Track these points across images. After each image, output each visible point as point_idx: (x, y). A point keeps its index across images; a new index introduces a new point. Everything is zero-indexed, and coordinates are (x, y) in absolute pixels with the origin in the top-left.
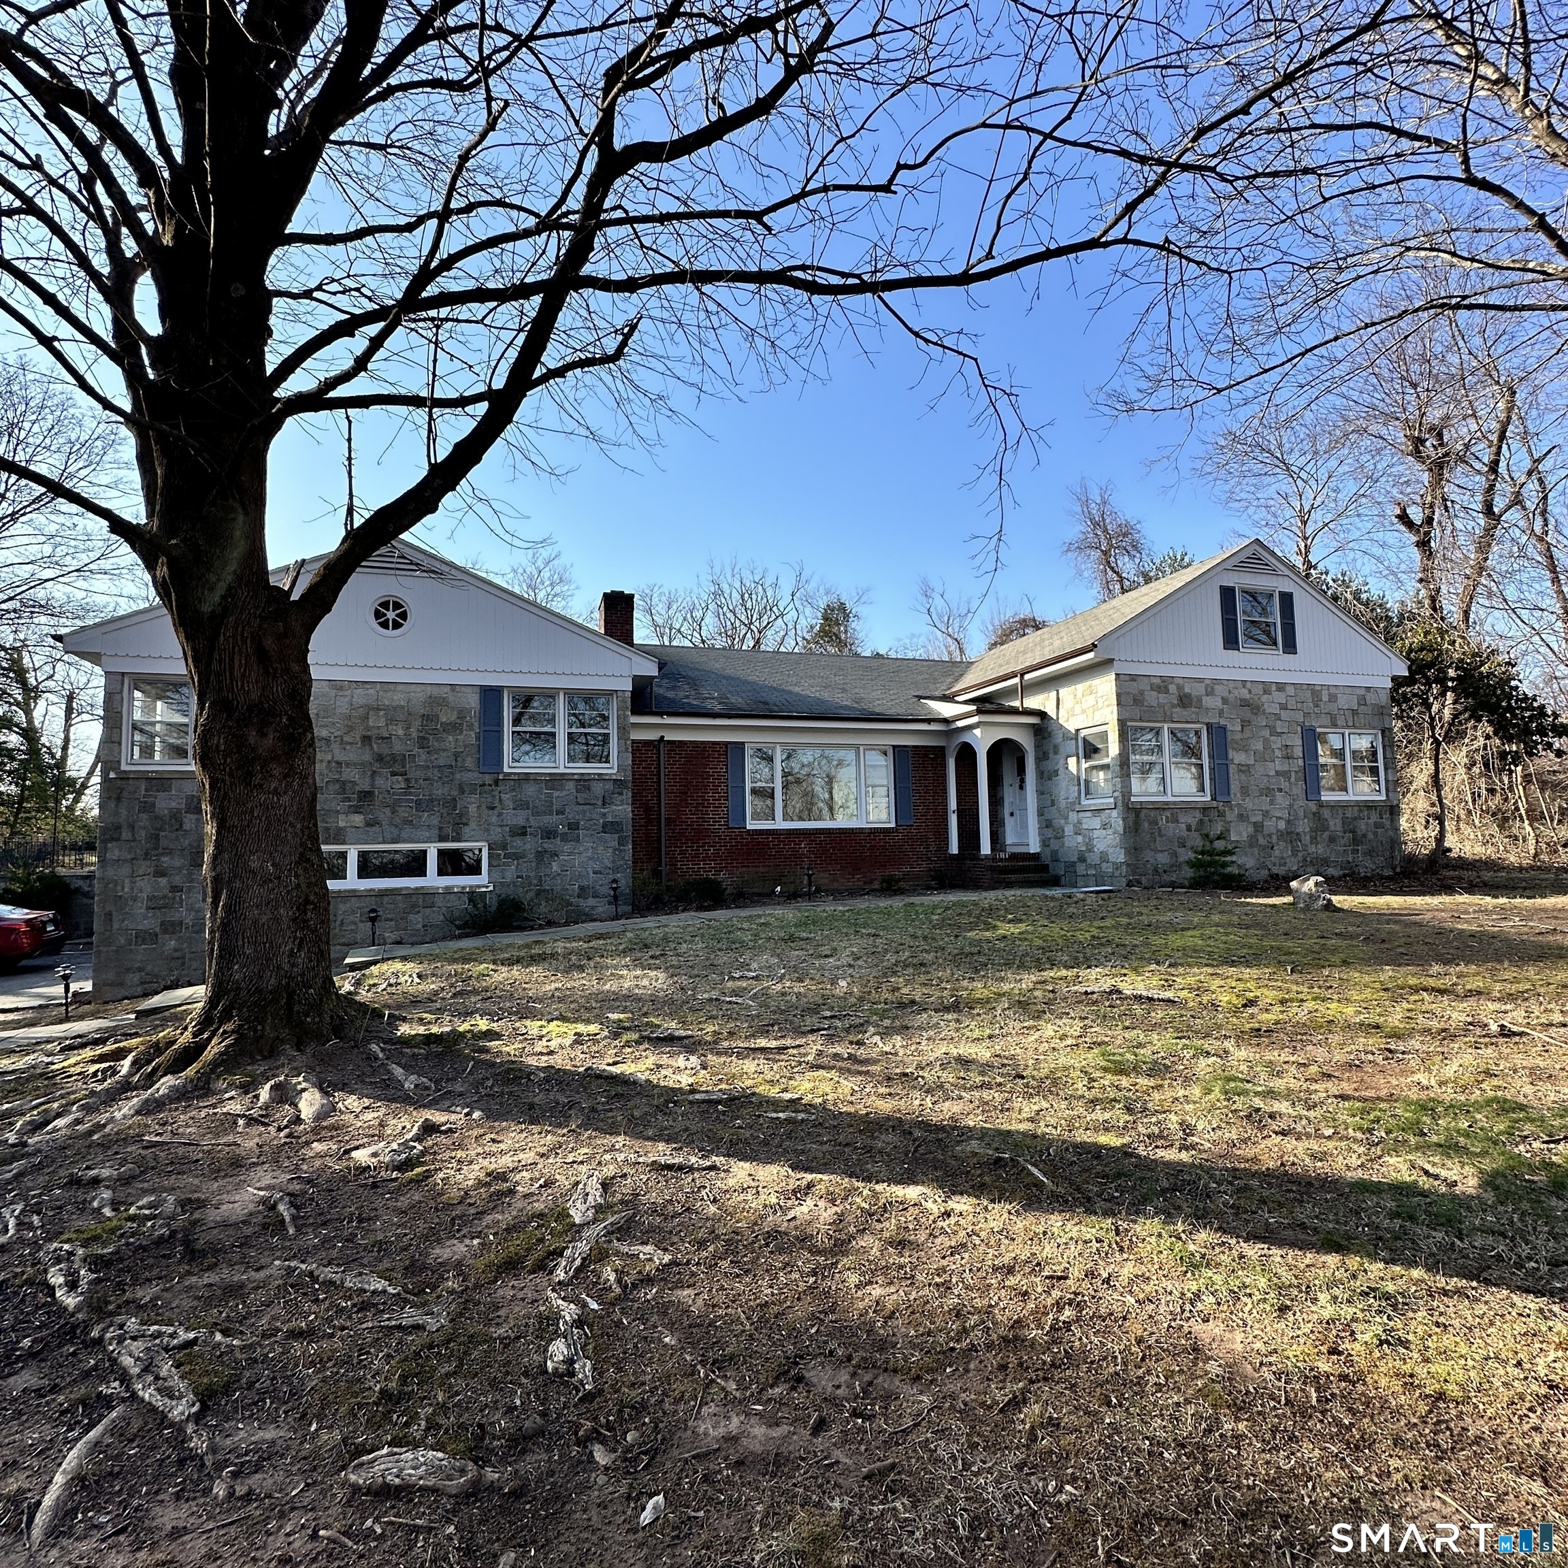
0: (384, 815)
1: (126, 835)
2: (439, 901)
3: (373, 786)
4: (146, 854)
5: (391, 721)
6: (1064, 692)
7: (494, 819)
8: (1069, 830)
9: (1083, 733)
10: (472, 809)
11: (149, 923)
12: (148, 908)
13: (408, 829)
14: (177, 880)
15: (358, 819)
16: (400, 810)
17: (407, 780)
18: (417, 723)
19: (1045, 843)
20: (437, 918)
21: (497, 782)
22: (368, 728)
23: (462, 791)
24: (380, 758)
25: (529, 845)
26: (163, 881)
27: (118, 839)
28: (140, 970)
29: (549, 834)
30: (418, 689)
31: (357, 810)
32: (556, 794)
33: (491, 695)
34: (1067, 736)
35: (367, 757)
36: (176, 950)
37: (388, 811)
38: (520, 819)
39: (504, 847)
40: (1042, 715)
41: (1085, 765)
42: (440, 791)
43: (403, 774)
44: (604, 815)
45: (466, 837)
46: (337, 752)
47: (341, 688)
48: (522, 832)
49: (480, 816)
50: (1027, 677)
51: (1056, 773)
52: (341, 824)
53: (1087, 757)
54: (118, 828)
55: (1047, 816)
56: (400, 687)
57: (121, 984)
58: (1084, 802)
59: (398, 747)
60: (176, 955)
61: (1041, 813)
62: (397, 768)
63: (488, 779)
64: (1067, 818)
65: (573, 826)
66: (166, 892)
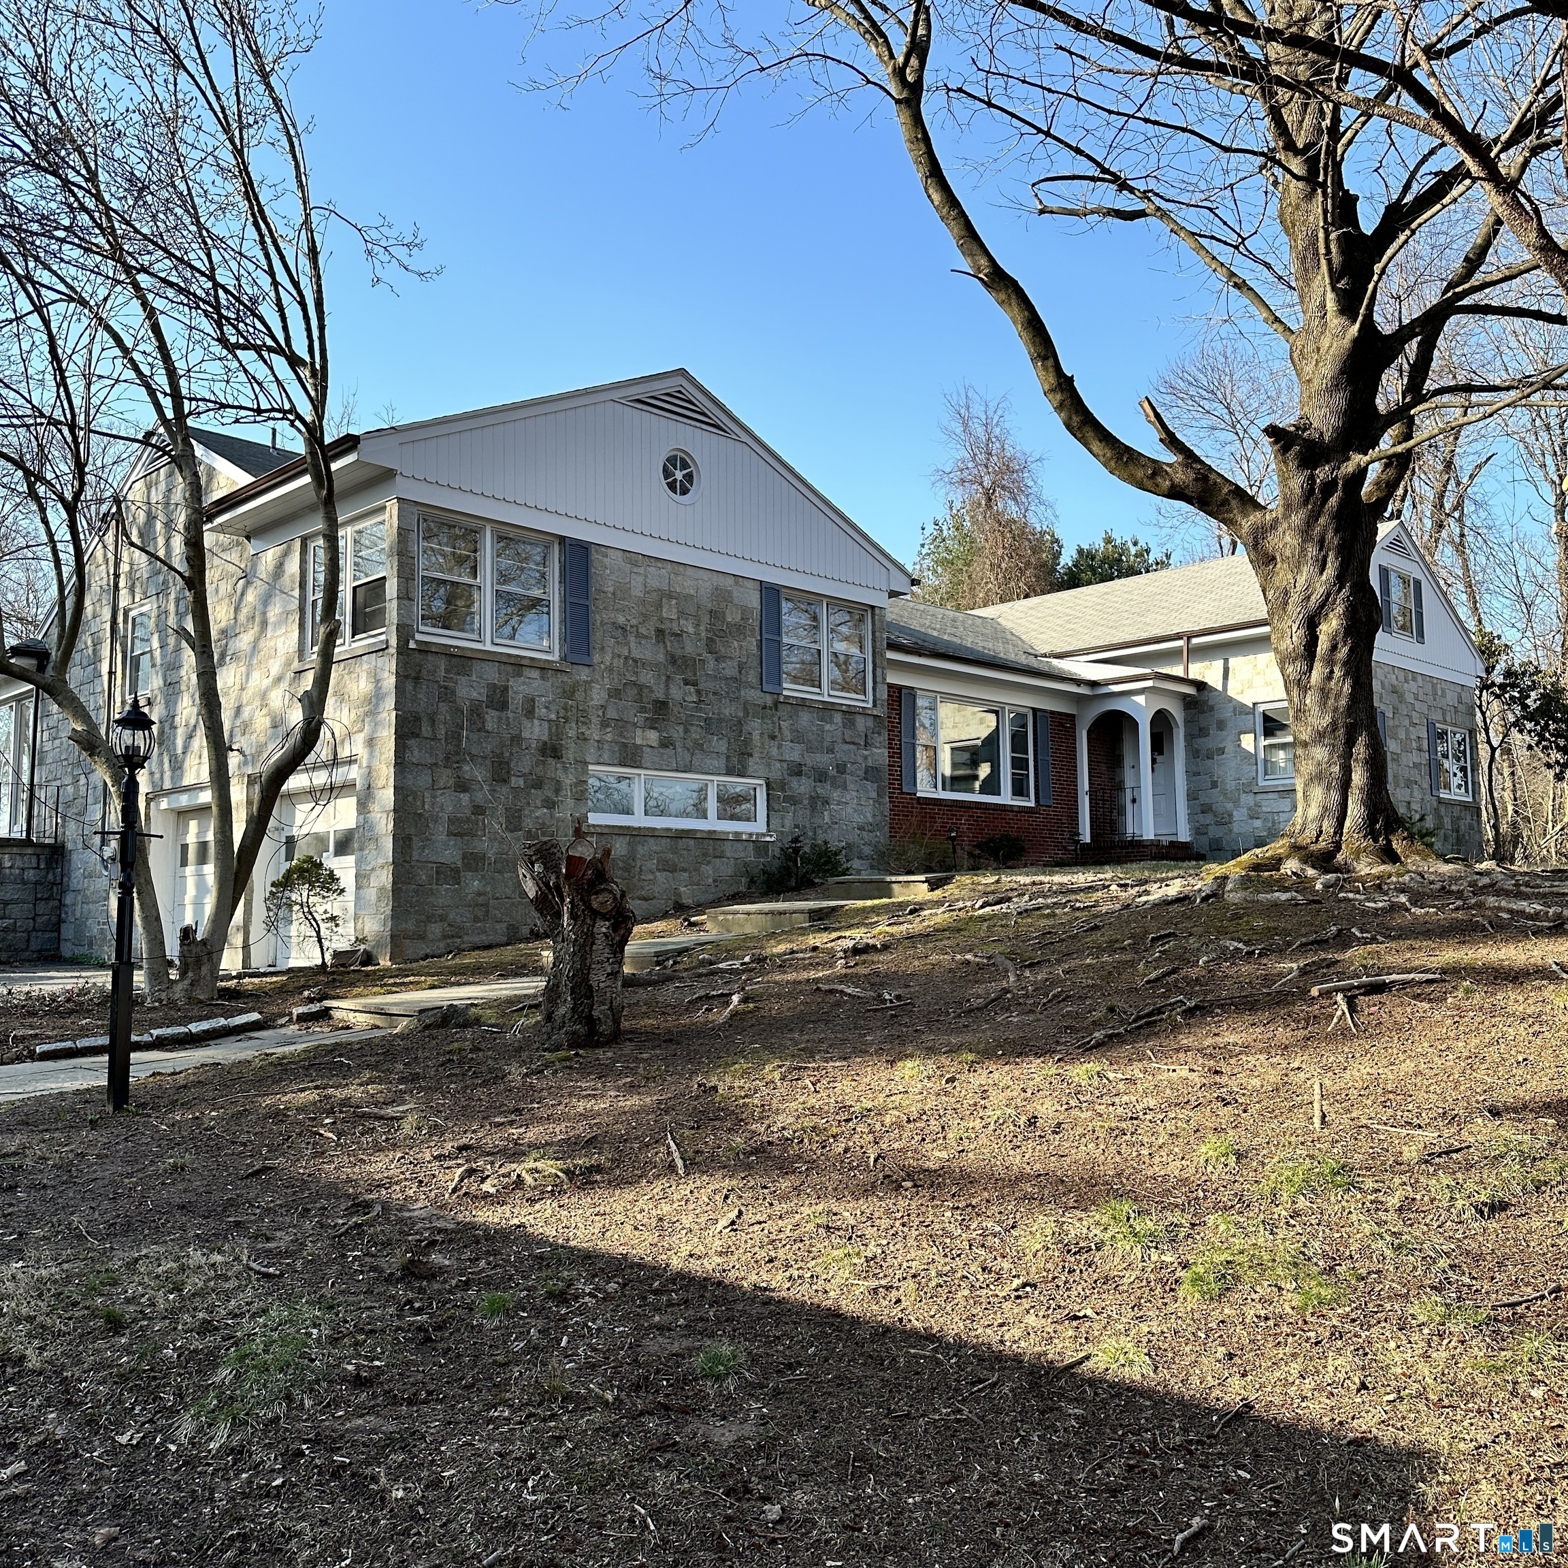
0: (677, 732)
1: (426, 730)
2: (728, 850)
3: (667, 694)
4: (447, 759)
5: (682, 614)
6: (1233, 662)
7: (775, 752)
8: (1239, 815)
9: (1261, 708)
10: (756, 736)
11: (450, 854)
12: (450, 834)
13: (698, 755)
14: (480, 798)
15: (653, 736)
16: (693, 729)
17: (698, 692)
18: (706, 619)
19: (1198, 831)
20: (725, 869)
21: (776, 704)
22: (661, 620)
23: (747, 713)
24: (673, 660)
25: (802, 786)
26: (465, 798)
27: (418, 736)
28: (443, 918)
29: (821, 776)
30: (705, 575)
31: (652, 725)
32: (828, 727)
33: (771, 594)
34: (1242, 710)
35: (661, 657)
36: (479, 894)
37: (681, 729)
38: (794, 753)
39: (783, 786)
40: (1201, 686)
41: (1263, 742)
42: (729, 710)
43: (695, 684)
44: (866, 758)
45: (750, 771)
46: (633, 645)
47: (635, 564)
48: (797, 770)
49: (763, 747)
50: (1195, 641)
51: (1222, 751)
52: (639, 741)
53: (1268, 733)
54: (417, 719)
55: (1203, 799)
56: (690, 571)
57: (422, 937)
58: (1261, 783)
59: (690, 649)
60: (481, 900)
61: (1192, 796)
62: (689, 675)
63: (769, 700)
64: (1236, 802)
65: (841, 769)
66: (468, 812)
